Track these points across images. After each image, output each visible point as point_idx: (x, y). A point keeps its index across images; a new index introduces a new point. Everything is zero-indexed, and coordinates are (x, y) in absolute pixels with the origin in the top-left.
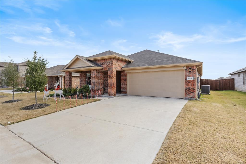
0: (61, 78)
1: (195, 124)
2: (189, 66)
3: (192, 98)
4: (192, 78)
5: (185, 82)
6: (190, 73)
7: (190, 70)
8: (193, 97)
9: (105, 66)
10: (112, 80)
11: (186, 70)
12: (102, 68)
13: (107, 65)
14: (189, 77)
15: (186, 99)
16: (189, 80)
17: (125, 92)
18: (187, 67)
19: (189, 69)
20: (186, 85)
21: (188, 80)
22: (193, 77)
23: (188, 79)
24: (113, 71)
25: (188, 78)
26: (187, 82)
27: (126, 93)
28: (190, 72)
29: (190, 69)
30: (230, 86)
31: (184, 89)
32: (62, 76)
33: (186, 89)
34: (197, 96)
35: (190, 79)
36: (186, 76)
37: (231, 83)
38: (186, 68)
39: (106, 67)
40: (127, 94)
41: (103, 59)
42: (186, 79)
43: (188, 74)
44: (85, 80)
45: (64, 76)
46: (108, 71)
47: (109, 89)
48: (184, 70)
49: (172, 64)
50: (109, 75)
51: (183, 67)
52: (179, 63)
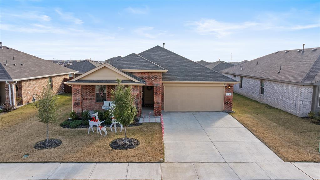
0: (11, 86)
2: (229, 84)
5: (225, 97)
6: (229, 90)
7: (229, 87)
8: (230, 110)
12: (145, 83)
13: (153, 80)
14: (229, 93)
15: (225, 112)
18: (227, 84)
20: (226, 100)
22: (231, 93)
23: (227, 95)
25: (227, 94)
26: (227, 98)
28: (229, 88)
29: (229, 86)
32: (15, 82)
33: (225, 104)
35: (228, 95)
36: (226, 92)
38: (226, 85)
39: (151, 81)
40: (164, 110)
42: (225, 95)
43: (227, 90)
44: (93, 93)
45: (18, 81)
46: (155, 87)
47: (154, 108)
48: (224, 86)
49: (216, 81)
50: (155, 91)
51: (224, 84)
52: (221, 80)
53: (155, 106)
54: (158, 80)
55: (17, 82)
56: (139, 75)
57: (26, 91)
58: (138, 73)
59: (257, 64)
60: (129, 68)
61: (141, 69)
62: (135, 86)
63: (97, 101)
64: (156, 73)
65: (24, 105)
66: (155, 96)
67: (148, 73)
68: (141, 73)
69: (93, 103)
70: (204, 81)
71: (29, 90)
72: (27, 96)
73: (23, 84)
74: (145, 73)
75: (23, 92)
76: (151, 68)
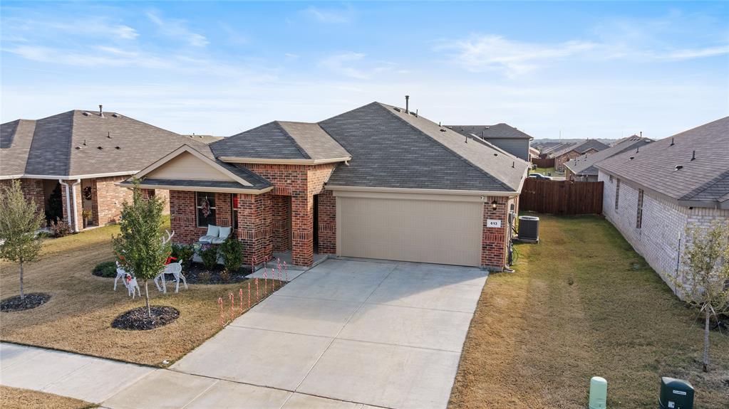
0: (71, 189)
1: (498, 335)
2: (492, 197)
3: (496, 267)
4: (498, 224)
5: (484, 230)
6: (494, 212)
7: (494, 206)
8: (499, 266)
9: (279, 184)
10: (304, 224)
11: (485, 203)
12: (272, 188)
13: (289, 181)
14: (493, 221)
15: (484, 269)
16: (492, 228)
17: (332, 249)
18: (489, 197)
19: (493, 203)
20: (485, 238)
21: (490, 228)
22: (500, 221)
23: (489, 225)
24: (306, 200)
25: (490, 223)
26: (488, 232)
27: (334, 252)
28: (495, 209)
29: (495, 202)
30: (593, 203)
31: (481, 246)
32: (76, 181)
33: (484, 248)
34: (506, 261)
35: (493, 226)
36: (485, 219)
37: (595, 194)
38: (486, 201)
39: (284, 185)
40: (337, 254)
41: (275, 165)
42: (485, 225)
43: (491, 214)
44: (191, 208)
45: (81, 180)
46: (293, 199)
47: (294, 248)
48: (481, 203)
49: (456, 188)
50: (294, 209)
51: (481, 196)
52: (473, 187)
53: (294, 243)
54: (299, 182)
55: (79, 181)
56: (261, 170)
57: (109, 199)
58: (258, 165)
59: (672, 144)
60: (238, 155)
61: (261, 157)
62: (247, 195)
63: (200, 225)
64: (295, 165)
65: (100, 226)
66: (294, 219)
67: (279, 165)
68: (265, 165)
69: (192, 229)
70: (427, 187)
71: (117, 197)
72: (109, 210)
73: (99, 185)
74: (271, 166)
75: (100, 200)
76: (283, 154)
